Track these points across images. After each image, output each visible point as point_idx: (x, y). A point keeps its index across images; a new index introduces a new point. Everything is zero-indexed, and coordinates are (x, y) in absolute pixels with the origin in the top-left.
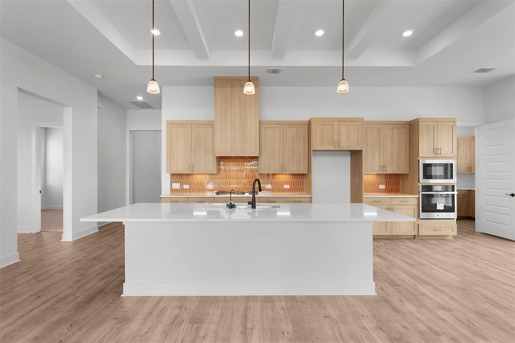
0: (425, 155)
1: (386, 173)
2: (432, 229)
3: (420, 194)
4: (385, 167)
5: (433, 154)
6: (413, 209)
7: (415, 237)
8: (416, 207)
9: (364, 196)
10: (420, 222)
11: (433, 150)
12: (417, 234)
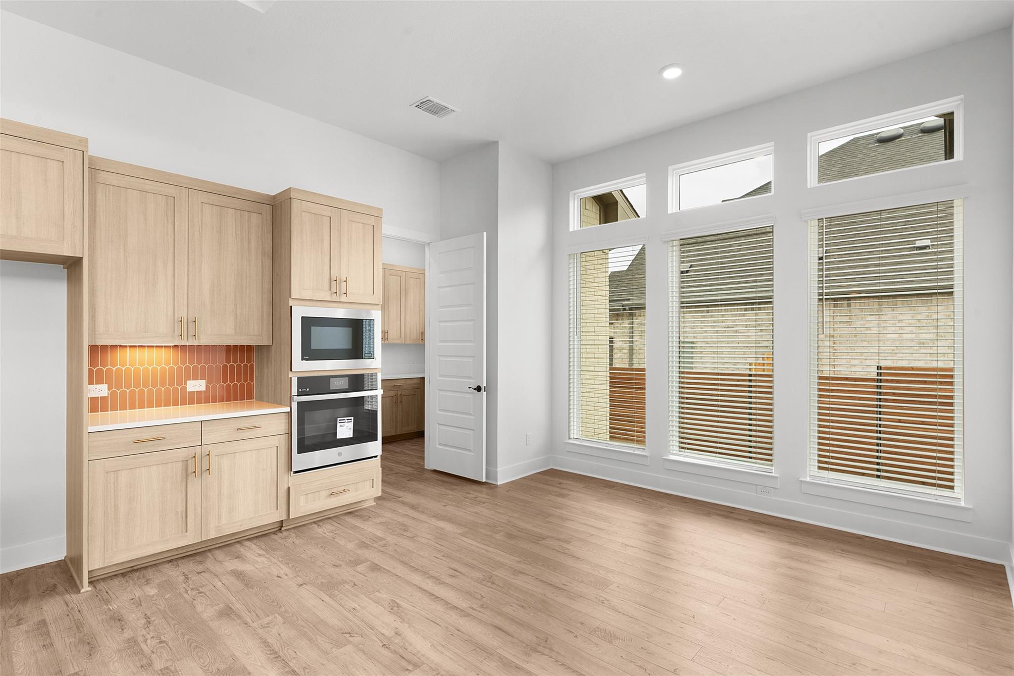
0: (307, 295)
1: (196, 343)
2: (324, 493)
3: (293, 403)
4: (191, 325)
5: (329, 293)
6: (275, 448)
7: (282, 523)
8: (282, 441)
9: (89, 427)
10: (294, 480)
11: (328, 281)
12: (284, 518)
